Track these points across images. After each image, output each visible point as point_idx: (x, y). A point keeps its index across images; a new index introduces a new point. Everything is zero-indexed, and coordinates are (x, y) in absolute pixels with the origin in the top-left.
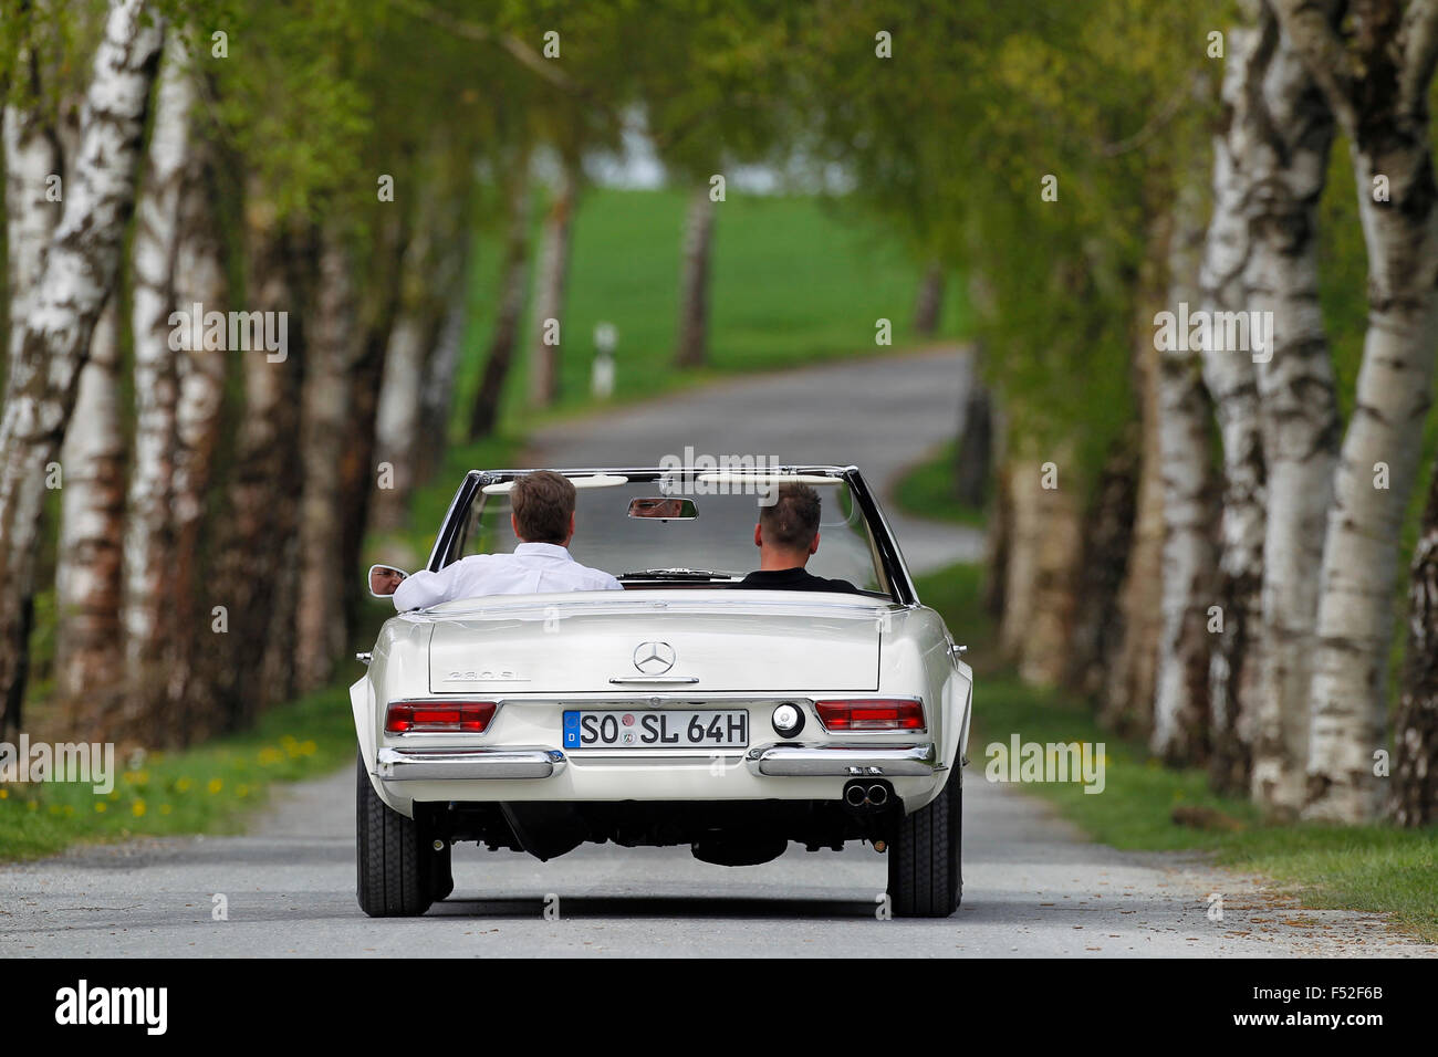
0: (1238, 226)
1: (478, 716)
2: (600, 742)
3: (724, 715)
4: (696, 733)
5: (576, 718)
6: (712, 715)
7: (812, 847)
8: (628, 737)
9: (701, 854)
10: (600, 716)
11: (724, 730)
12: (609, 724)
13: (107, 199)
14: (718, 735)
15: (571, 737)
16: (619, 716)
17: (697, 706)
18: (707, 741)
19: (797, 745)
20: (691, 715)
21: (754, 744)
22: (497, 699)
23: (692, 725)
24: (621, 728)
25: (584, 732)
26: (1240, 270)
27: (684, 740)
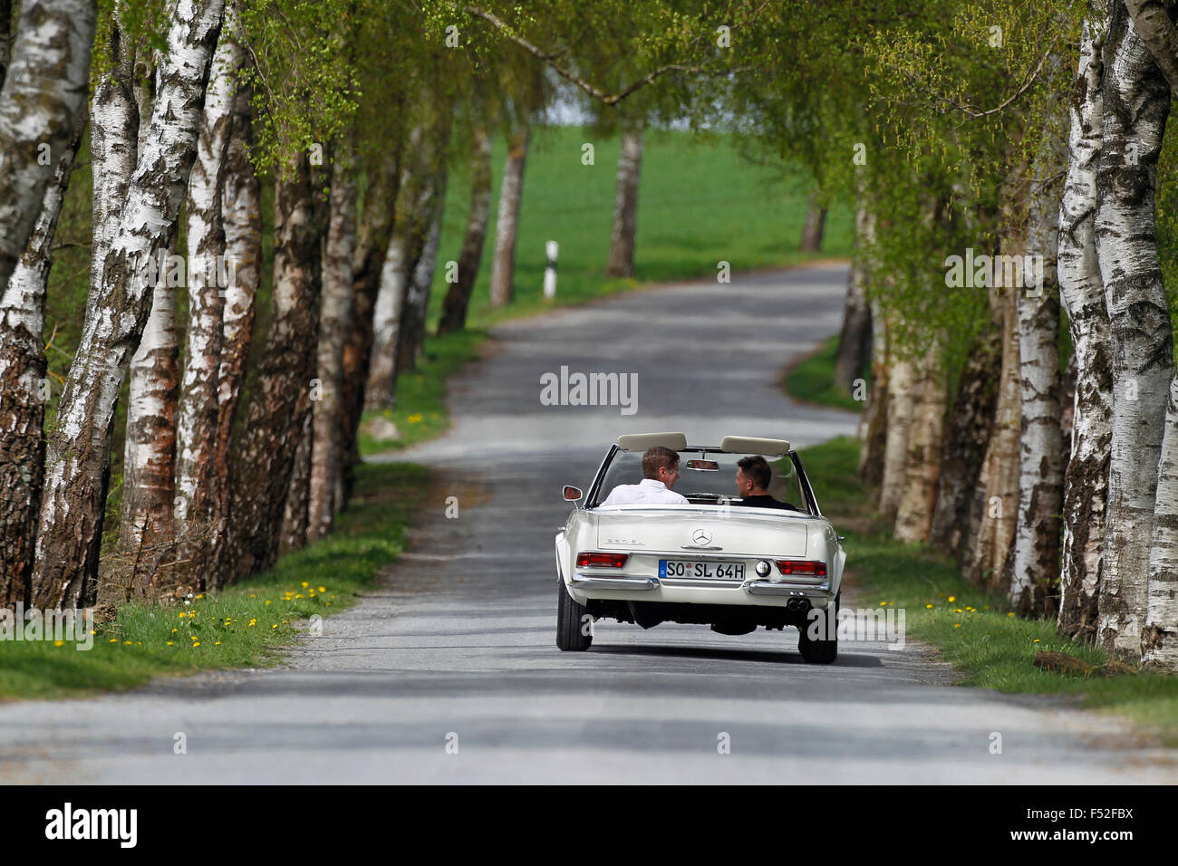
0: (1088, 177)
1: (620, 560)
2: (676, 575)
3: (734, 565)
4: (720, 573)
5: (664, 563)
6: (728, 565)
7: (769, 628)
8: (689, 573)
9: (715, 629)
10: (676, 563)
11: (734, 572)
12: (680, 567)
13: (175, 148)
14: (731, 575)
15: (663, 573)
16: (685, 564)
17: (722, 560)
18: (725, 577)
19: (767, 581)
20: (718, 564)
21: (747, 580)
22: (628, 552)
23: (719, 569)
24: (686, 569)
25: (668, 570)
26: (1091, 213)
27: (714, 576)
